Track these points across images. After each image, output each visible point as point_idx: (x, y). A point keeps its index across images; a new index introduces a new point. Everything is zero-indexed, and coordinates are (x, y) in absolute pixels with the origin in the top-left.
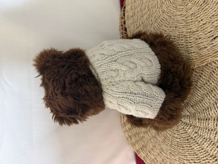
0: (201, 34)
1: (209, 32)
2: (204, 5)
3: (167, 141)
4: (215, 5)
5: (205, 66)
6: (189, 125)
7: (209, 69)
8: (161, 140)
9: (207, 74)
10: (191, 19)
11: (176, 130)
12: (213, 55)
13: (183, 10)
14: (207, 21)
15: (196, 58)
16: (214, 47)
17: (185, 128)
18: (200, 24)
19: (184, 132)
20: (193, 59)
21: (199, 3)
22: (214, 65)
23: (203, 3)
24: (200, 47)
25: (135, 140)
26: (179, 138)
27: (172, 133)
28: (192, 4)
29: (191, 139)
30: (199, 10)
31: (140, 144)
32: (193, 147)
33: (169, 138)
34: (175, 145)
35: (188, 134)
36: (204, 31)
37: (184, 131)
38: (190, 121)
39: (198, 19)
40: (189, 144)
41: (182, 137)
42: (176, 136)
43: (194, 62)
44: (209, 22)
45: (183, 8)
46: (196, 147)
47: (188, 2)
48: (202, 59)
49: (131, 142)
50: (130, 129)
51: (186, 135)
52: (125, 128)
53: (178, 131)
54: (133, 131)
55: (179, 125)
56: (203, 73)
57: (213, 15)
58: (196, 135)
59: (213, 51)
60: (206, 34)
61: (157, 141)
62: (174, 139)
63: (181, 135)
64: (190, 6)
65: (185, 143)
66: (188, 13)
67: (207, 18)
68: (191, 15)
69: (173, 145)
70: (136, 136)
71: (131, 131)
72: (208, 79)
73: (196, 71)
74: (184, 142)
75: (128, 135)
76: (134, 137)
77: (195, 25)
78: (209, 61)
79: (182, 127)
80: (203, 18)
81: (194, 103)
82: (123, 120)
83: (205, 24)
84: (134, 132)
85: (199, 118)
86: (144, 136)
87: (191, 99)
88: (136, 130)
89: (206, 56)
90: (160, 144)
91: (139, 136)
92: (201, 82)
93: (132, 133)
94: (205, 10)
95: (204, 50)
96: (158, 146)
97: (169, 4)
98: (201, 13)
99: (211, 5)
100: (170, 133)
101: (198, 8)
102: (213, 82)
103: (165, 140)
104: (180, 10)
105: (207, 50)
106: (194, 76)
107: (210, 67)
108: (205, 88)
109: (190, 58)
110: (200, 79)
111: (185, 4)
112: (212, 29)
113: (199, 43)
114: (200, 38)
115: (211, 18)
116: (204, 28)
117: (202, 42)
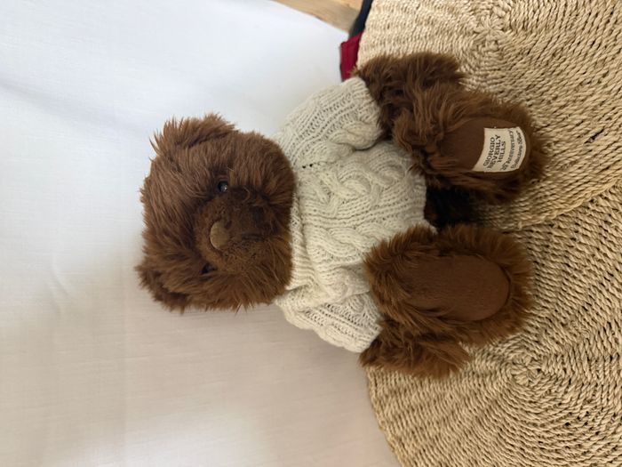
0: (558, 133)
1: (578, 125)
2: (554, 63)
3: (508, 440)
4: (580, 59)
5: (580, 210)
6: (566, 382)
7: (593, 217)
8: (489, 438)
9: (591, 232)
10: (528, 100)
11: (530, 402)
12: (597, 180)
13: (503, 80)
14: (569, 97)
15: (553, 192)
16: (595, 160)
17: (553, 391)
18: (552, 107)
19: (554, 403)
20: (546, 196)
21: (541, 59)
22: (603, 204)
23: (552, 58)
24: (560, 162)
25: (416, 448)
26: (543, 426)
27: (520, 412)
28: (525, 63)
29: (577, 423)
30: (544, 76)
31: (430, 460)
32: (587, 445)
33: (514, 429)
34: (533, 449)
35: (566, 409)
36: (564, 124)
37: (554, 400)
38: (565, 370)
39: (544, 97)
40: (575, 440)
41: (551, 419)
42: (532, 418)
43: (549, 204)
44: (574, 101)
45: (503, 77)
46: (594, 446)
47: (513, 60)
48: (568, 192)
49: (404, 456)
50: (397, 417)
51: (561, 412)
52: (381, 414)
53: (535, 403)
54: (407, 422)
55: (537, 386)
56: (580, 230)
57: (581, 84)
58: (588, 407)
59: (594, 169)
60: (570, 130)
61: (480, 444)
62: (528, 430)
63: (546, 414)
64: (520, 68)
65: (563, 435)
66: (516, 86)
67: (568, 91)
68: (527, 89)
69: (526, 450)
70: (417, 437)
71: (399, 424)
72: (594, 243)
73: (559, 228)
74: (558, 435)
75: (393, 435)
76: (410, 439)
77: (540, 113)
78: (587, 197)
79: (547, 388)
80: (557, 93)
81: (567, 316)
82: (376, 392)
83: (565, 106)
84: (411, 426)
85: (590, 356)
86: (439, 434)
87: (557, 304)
88: (415, 418)
89: (579, 183)
90: (488, 452)
91: (424, 436)
92: (576, 253)
93: (403, 428)
94: (558, 75)
95: (571, 170)
96: (483, 460)
98: (549, 81)
99: (571, 60)
100: (513, 413)
101: (541, 72)
102: (610, 249)
103: (501, 437)
104: (498, 81)
105: (580, 168)
106: (556, 241)
107: (594, 211)
108: (592, 268)
109: (537, 194)
110: (573, 247)
111: (507, 66)
112: (583, 117)
113: (555, 155)
114: (556, 142)
115: (576, 90)
116: (563, 116)
117: (564, 151)
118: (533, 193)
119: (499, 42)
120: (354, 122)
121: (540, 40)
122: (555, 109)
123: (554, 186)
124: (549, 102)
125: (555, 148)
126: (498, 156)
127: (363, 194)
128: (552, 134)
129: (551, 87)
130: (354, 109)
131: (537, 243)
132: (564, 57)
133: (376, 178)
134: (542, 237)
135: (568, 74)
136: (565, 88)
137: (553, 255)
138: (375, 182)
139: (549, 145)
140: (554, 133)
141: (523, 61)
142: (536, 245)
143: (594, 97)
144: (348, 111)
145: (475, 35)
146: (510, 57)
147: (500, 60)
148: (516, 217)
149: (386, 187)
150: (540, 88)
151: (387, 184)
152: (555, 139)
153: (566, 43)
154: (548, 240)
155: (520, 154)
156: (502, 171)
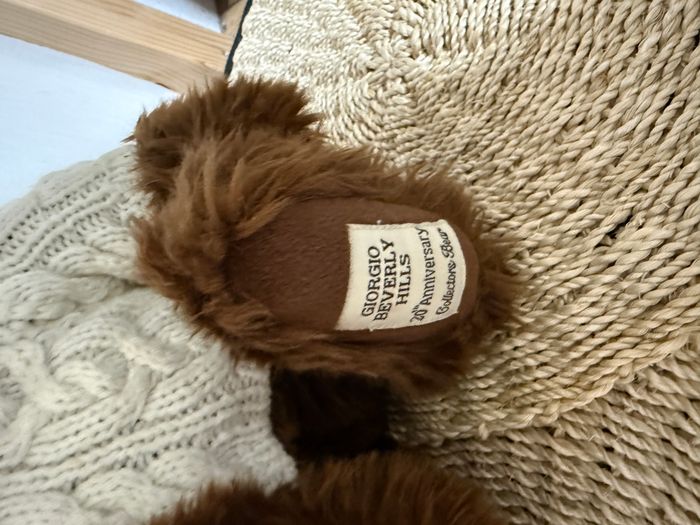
0: (534, 229)
1: (573, 210)
2: (507, 96)
4: (556, 79)
5: (610, 399)
7: (643, 419)
9: (644, 452)
10: (468, 172)
12: (641, 332)
13: (422, 141)
14: (545, 157)
15: (542, 358)
16: (625, 285)
18: (514, 178)
20: (528, 368)
21: (481, 93)
22: (663, 388)
24: (546, 292)
28: (455, 106)
30: (490, 124)
36: (543, 209)
39: (496, 162)
43: (538, 387)
44: (557, 163)
45: (421, 136)
47: (433, 104)
48: (575, 361)
56: (618, 448)
57: (565, 127)
59: (628, 306)
60: (558, 222)
64: (448, 116)
66: (444, 150)
67: (540, 145)
68: (464, 152)
73: (567, 436)
77: (493, 193)
78: (625, 372)
80: (519, 151)
83: (538, 175)
89: (597, 341)
92: (618, 504)
94: (518, 116)
95: (575, 308)
97: (363, 134)
98: (502, 132)
99: (537, 86)
101: (485, 116)
104: (413, 144)
105: (593, 304)
106: (564, 468)
107: (641, 402)
109: (507, 362)
110: (607, 485)
111: (426, 116)
112: (582, 192)
113: (535, 276)
114: (532, 250)
115: (556, 140)
116: (538, 195)
117: (553, 267)
118: (499, 361)
119: (407, 76)
120: (110, 228)
121: (476, 61)
122: (520, 183)
123: (541, 346)
124: (507, 171)
125: (531, 260)
126: (395, 291)
127: (103, 394)
128: (522, 233)
129: (506, 141)
130: (108, 202)
131: (525, 467)
132: (524, 82)
133: (143, 353)
134: (534, 457)
135: (535, 112)
136: (535, 139)
137: (564, 501)
138: (141, 361)
139: (519, 257)
140: (526, 230)
141: (451, 102)
142: (524, 472)
143: (598, 149)
144: (95, 208)
145: (370, 73)
146: (428, 99)
147: (414, 108)
148: (471, 412)
149: (168, 370)
150: (486, 147)
151: (170, 363)
152: (529, 243)
153: (523, 57)
154: (547, 464)
155: (452, 281)
156: (417, 323)
